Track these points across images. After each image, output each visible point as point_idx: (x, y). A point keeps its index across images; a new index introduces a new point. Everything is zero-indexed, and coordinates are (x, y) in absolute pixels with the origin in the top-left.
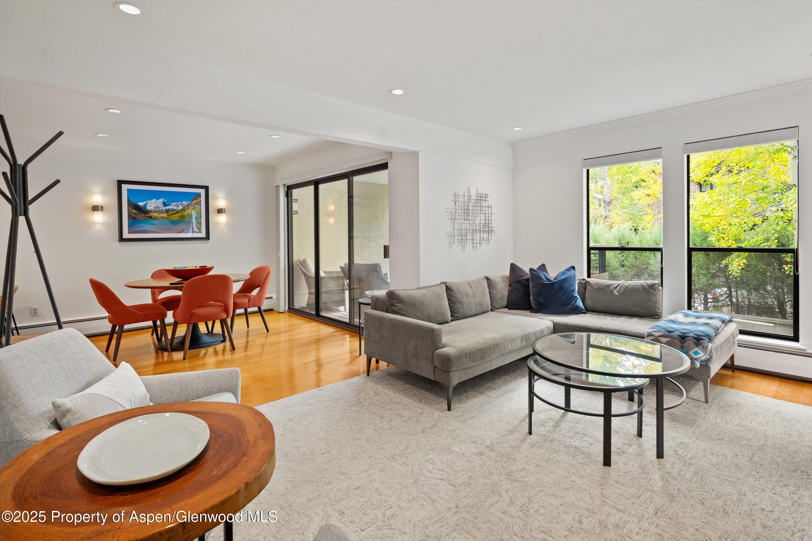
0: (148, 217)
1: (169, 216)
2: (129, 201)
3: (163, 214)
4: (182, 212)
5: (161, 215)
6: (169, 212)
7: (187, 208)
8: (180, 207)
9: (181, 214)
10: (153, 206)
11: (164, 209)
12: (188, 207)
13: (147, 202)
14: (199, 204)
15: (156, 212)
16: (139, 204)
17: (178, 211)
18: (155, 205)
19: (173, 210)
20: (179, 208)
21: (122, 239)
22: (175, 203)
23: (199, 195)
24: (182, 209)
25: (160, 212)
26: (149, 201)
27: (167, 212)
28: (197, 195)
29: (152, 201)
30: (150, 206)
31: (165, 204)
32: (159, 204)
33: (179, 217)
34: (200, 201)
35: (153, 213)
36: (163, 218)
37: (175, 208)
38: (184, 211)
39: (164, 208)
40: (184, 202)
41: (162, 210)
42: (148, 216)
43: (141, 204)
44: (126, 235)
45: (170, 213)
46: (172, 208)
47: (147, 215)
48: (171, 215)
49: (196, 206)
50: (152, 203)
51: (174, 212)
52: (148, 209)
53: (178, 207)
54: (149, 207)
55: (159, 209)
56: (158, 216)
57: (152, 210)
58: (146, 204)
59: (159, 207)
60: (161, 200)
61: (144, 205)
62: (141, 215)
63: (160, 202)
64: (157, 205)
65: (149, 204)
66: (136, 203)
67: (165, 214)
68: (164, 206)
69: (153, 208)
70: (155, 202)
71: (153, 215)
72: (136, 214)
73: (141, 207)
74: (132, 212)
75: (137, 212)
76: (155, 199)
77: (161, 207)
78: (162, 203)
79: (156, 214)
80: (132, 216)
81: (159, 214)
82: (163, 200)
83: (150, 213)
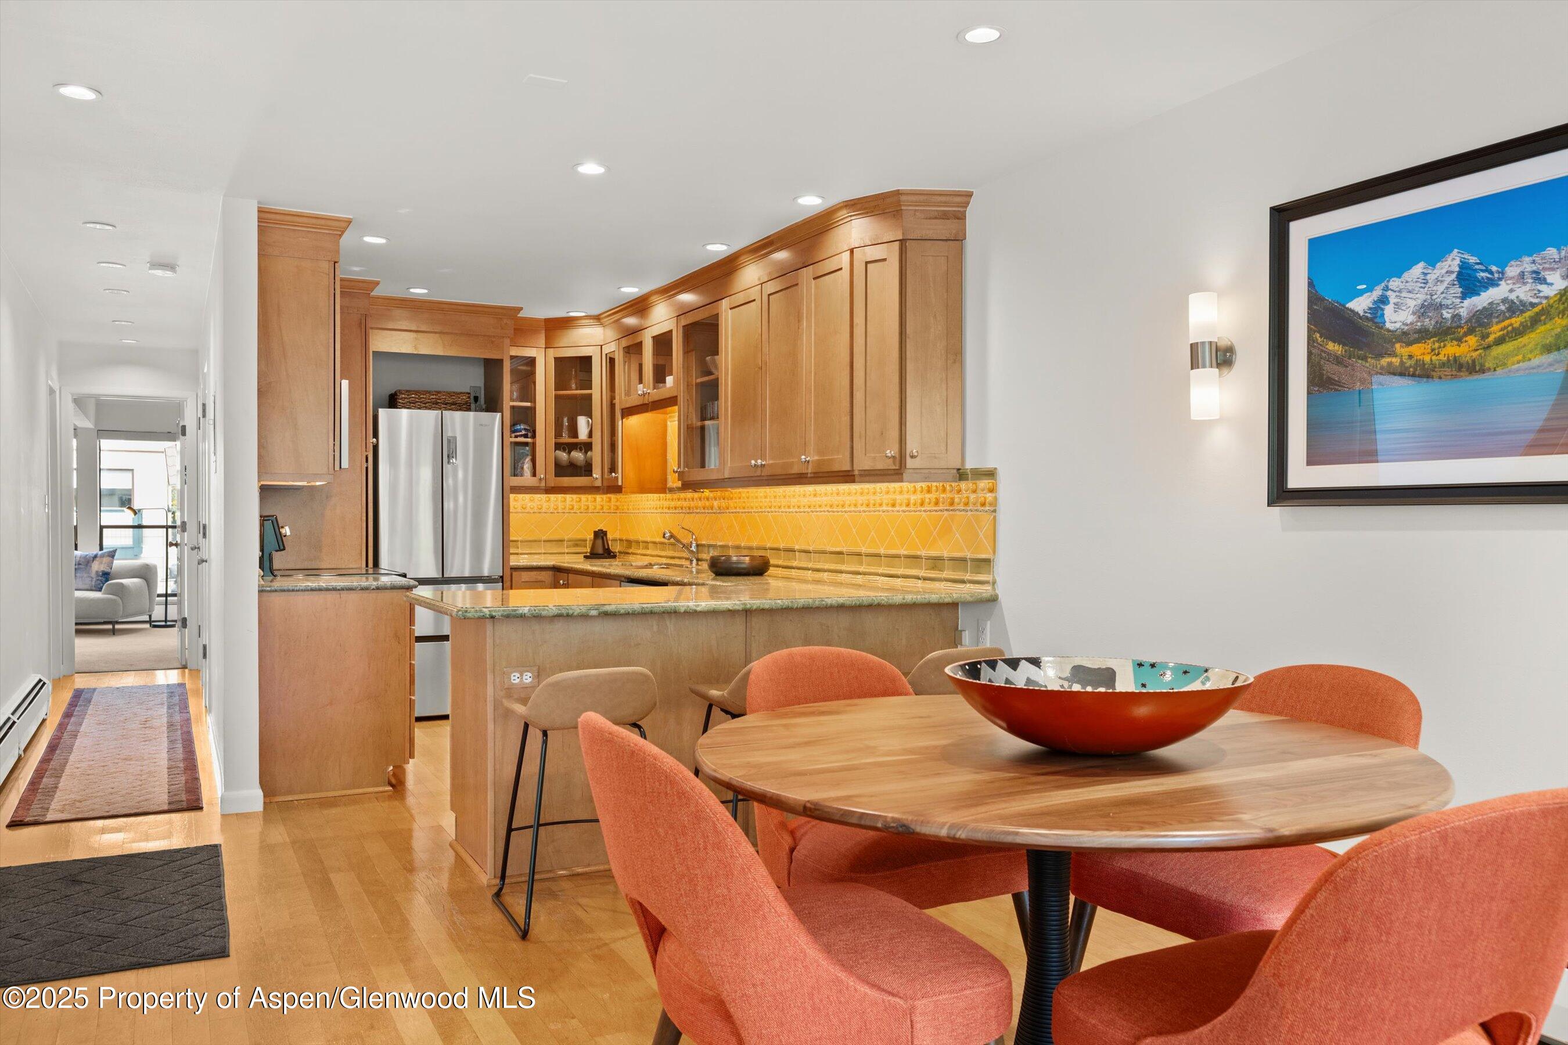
0: (1391, 369)
1: (1488, 347)
2: (1314, 299)
3: (1460, 340)
4: (1563, 313)
5: (1451, 349)
6: (1488, 325)
8: (1557, 283)
10: (1412, 304)
11: (1464, 312)
13: (1386, 288)
15: (1422, 335)
16: (1350, 305)
17: (1543, 312)
18: (1421, 297)
19: (1514, 308)
20: (1546, 290)
21: (1282, 495)
22: (1526, 264)
24: (1562, 294)
25: (1445, 332)
26: (1395, 283)
27: (1481, 324)
29: (1406, 276)
30: (1397, 306)
31: (1469, 283)
32: (1441, 288)
35: (1409, 344)
36: (1460, 367)
37: (1523, 293)
39: (1467, 302)
41: (1456, 317)
42: (1390, 364)
43: (1360, 305)
44: (1300, 475)
45: (1496, 330)
46: (1504, 301)
47: (1385, 361)
48: (1500, 341)
50: (1410, 286)
51: (1517, 321)
52: (1388, 325)
53: (1543, 281)
54: (1395, 317)
55: (1442, 315)
56: (1434, 358)
57: (1406, 328)
58: (1383, 300)
59: (1441, 305)
60: (1452, 262)
61: (1371, 306)
62: (1360, 361)
63: (1447, 272)
64: (1429, 297)
65: (1395, 294)
66: (1340, 304)
67: (1468, 338)
68: (1464, 296)
69: (1414, 313)
70: (1422, 277)
71: (1410, 357)
72: (1338, 361)
73: (1360, 318)
74: (1325, 352)
75: (1345, 351)
76: (1422, 264)
77: (1449, 302)
78: (1454, 276)
79: (1422, 351)
80: (1325, 372)
81: (1437, 345)
82: (1461, 261)
83: (1398, 346)
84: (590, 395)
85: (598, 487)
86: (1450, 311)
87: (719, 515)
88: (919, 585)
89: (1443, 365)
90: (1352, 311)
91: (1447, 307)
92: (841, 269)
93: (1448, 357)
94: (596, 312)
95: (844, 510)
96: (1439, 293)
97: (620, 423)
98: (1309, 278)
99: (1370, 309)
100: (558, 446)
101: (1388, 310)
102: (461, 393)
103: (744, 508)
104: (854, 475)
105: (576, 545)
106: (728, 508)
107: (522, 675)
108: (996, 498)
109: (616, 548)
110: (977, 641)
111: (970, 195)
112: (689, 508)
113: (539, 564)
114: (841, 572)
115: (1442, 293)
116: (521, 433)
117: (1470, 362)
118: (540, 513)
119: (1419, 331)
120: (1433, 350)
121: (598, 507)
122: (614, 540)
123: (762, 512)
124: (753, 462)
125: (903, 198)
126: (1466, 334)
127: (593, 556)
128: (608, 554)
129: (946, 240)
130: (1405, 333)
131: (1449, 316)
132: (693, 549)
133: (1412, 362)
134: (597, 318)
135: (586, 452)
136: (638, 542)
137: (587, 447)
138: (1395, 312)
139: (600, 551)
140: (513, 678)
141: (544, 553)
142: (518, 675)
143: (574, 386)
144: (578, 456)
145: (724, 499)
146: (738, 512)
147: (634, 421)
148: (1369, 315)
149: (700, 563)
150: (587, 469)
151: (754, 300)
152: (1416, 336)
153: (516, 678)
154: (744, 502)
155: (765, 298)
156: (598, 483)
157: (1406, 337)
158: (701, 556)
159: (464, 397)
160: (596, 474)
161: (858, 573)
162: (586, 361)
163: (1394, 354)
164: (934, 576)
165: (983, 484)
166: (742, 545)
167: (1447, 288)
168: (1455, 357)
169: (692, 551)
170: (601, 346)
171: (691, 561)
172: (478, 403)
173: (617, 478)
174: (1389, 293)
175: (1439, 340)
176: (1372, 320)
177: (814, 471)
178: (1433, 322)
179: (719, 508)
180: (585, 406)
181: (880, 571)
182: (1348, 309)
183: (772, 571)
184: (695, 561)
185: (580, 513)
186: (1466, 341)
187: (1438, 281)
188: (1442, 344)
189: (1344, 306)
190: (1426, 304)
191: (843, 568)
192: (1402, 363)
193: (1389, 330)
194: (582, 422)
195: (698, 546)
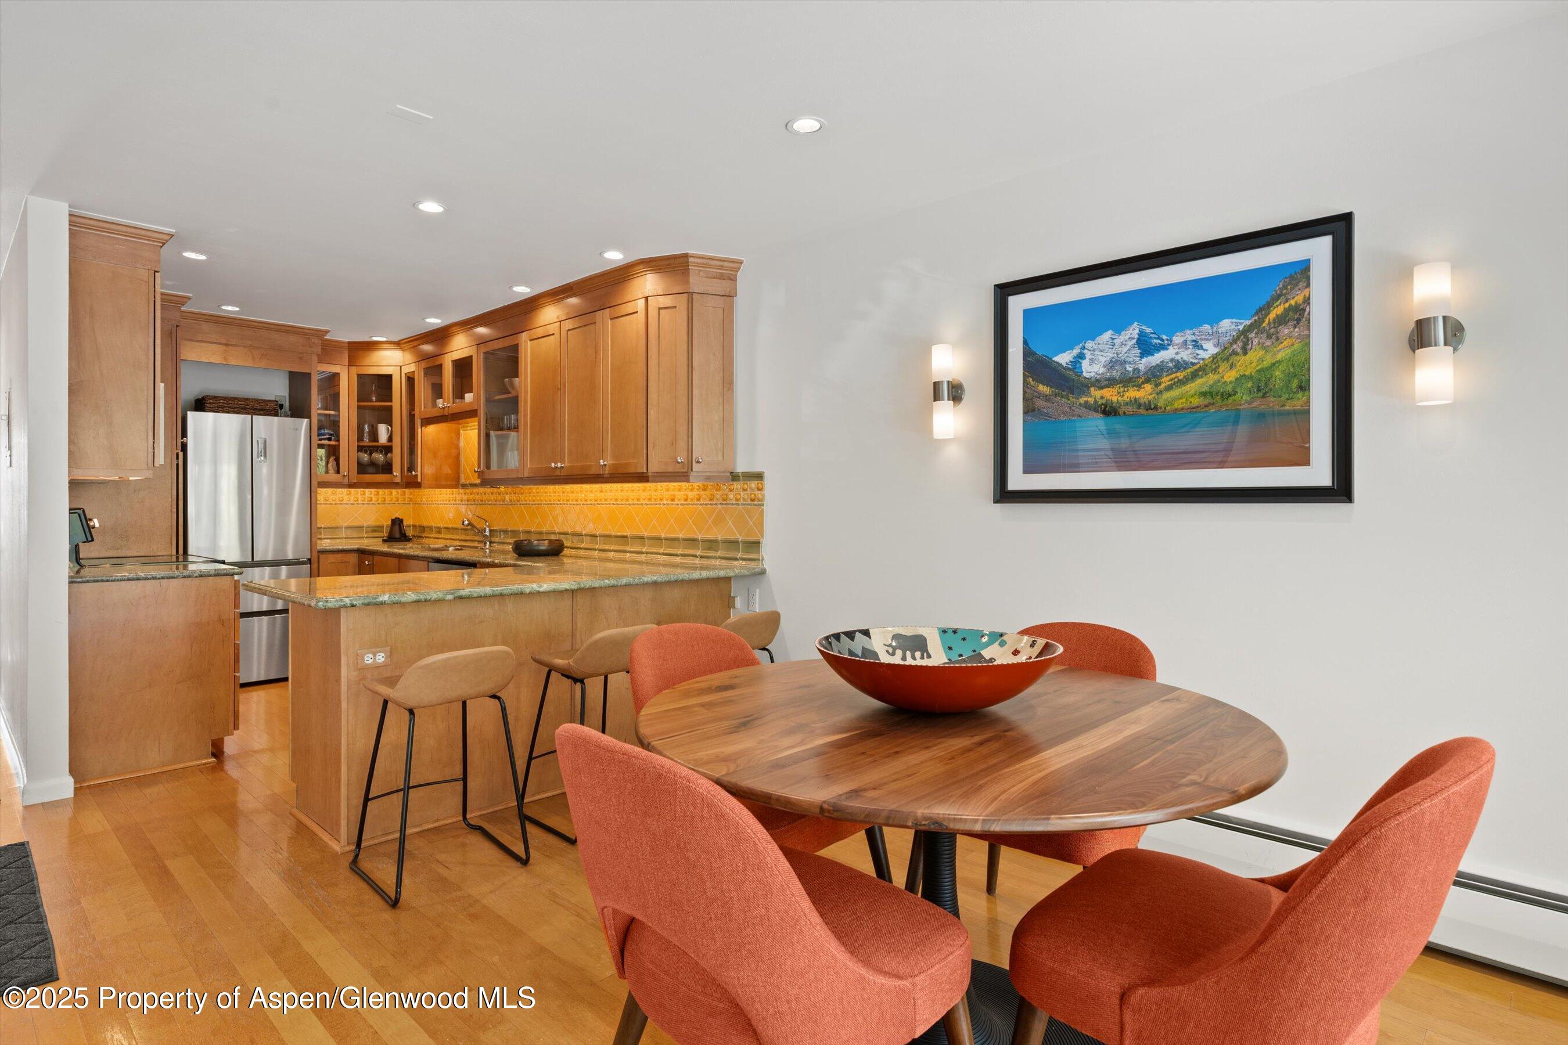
0: (1086, 405)
1: (1161, 392)
2: (1028, 353)
3: (1139, 387)
4: (1215, 370)
5: (1132, 393)
6: (1160, 377)
7: (1238, 347)
8: (1210, 349)
9: (1212, 378)
10: (1103, 359)
11: (1142, 367)
12: (1245, 344)
13: (1084, 348)
14: (1298, 321)
15: (1111, 382)
16: (1055, 359)
17: (1200, 369)
18: (1110, 355)
19: (1179, 366)
20: (1203, 354)
21: (1004, 495)
22: (1188, 335)
23: (1301, 272)
24: (1214, 357)
25: (1128, 381)
26: (1090, 344)
27: (1155, 376)
28: (1291, 277)
29: (1098, 339)
30: (1092, 361)
31: (1145, 346)
32: (1125, 349)
33: (1204, 394)
34: (1307, 300)
35: (1101, 388)
36: (1140, 406)
37: (1186, 355)
38: (1224, 366)
39: (1144, 360)
40: (1226, 324)
41: (1136, 370)
42: (1086, 402)
43: (1063, 359)
44: (1017, 480)
45: (1166, 381)
46: (1172, 360)
47: (1082, 400)
48: (1169, 388)
49: (1285, 331)
50: (1101, 347)
51: (1181, 375)
52: (1085, 374)
53: (1201, 347)
54: (1090, 369)
55: (1126, 368)
56: (1120, 399)
57: (1099, 376)
58: (1081, 356)
59: (1125, 362)
60: (1134, 331)
61: (1072, 360)
62: (1063, 399)
63: (1129, 339)
64: (1115, 355)
65: (1089, 352)
66: (1048, 358)
67: (1145, 386)
68: (1142, 356)
69: (1104, 367)
70: (1111, 341)
71: (1102, 398)
72: (1047, 398)
73: (1064, 368)
74: (1036, 392)
75: (1052, 392)
76: (1110, 332)
77: (1131, 360)
78: (1135, 340)
79: (1111, 393)
80: (1036, 406)
81: (1122, 389)
82: (1139, 331)
83: (1092, 389)
84: (391, 407)
85: (398, 483)
86: (1132, 366)
87: (510, 506)
88: (697, 562)
89: (1127, 404)
90: (1056, 362)
91: (1130, 363)
92: (637, 312)
93: (1130, 398)
94: (396, 339)
95: (627, 503)
96: (1123, 353)
97: (420, 430)
98: (1024, 338)
99: (1071, 362)
100: (360, 449)
101: (1085, 365)
102: (270, 401)
103: (534, 501)
104: (648, 476)
105: (374, 531)
106: (518, 501)
107: (375, 655)
108: (763, 495)
109: (410, 533)
110: (748, 604)
111: (741, 263)
112: (482, 501)
113: (345, 547)
114: (625, 552)
115: (1125, 353)
116: (325, 437)
117: (1147, 402)
118: (341, 504)
119: (1109, 379)
120: (1119, 393)
121: (394, 499)
122: (409, 526)
123: (551, 504)
124: (553, 465)
125: (691, 260)
126: (1143, 383)
127: (390, 539)
128: (404, 538)
129: (723, 296)
130: (1098, 381)
131: (1131, 369)
132: (487, 533)
133: (1104, 401)
134: (398, 344)
135: (386, 454)
136: (431, 528)
137: (387, 449)
138: (1090, 365)
139: (397, 535)
140: (366, 659)
141: (345, 538)
142: (371, 656)
143: (374, 399)
144: (379, 457)
145: (515, 493)
146: (529, 504)
147: (431, 429)
148: (1070, 367)
149: (492, 545)
150: (388, 468)
151: (553, 334)
152: (1107, 382)
153: (369, 658)
154: (535, 496)
155: (564, 333)
156: (398, 480)
157: (1099, 383)
158: (493, 540)
159: (272, 404)
160: (396, 473)
161: (642, 553)
162: (388, 378)
163: (1089, 395)
164: (709, 554)
165: (754, 484)
166: (532, 530)
167: (1129, 350)
168: (1136, 398)
169: (486, 535)
170: (401, 367)
171: (485, 543)
172: (283, 410)
173: (416, 476)
174: (1085, 351)
175: (1123, 386)
176: (1072, 370)
177: (611, 472)
178: (1119, 373)
179: (511, 501)
180: (386, 416)
181: (662, 551)
182: (1054, 361)
183: (566, 551)
184: (488, 543)
185: (378, 504)
186: (1144, 388)
187: (1122, 344)
188: (1126, 389)
189: (1051, 359)
190: (1114, 360)
191: (628, 548)
192: (1096, 401)
193: (1085, 378)
194: (383, 430)
195: (491, 531)
